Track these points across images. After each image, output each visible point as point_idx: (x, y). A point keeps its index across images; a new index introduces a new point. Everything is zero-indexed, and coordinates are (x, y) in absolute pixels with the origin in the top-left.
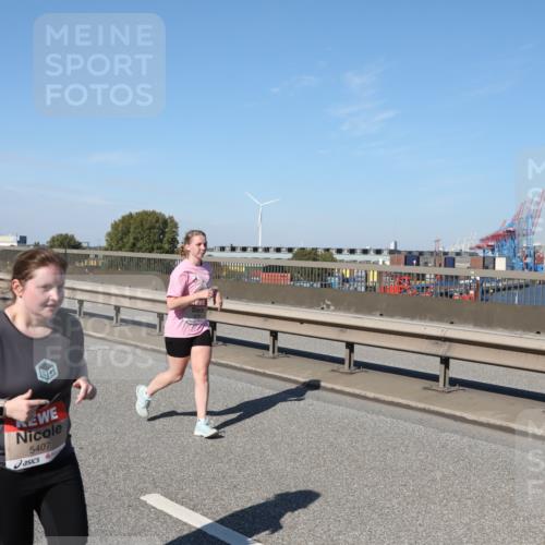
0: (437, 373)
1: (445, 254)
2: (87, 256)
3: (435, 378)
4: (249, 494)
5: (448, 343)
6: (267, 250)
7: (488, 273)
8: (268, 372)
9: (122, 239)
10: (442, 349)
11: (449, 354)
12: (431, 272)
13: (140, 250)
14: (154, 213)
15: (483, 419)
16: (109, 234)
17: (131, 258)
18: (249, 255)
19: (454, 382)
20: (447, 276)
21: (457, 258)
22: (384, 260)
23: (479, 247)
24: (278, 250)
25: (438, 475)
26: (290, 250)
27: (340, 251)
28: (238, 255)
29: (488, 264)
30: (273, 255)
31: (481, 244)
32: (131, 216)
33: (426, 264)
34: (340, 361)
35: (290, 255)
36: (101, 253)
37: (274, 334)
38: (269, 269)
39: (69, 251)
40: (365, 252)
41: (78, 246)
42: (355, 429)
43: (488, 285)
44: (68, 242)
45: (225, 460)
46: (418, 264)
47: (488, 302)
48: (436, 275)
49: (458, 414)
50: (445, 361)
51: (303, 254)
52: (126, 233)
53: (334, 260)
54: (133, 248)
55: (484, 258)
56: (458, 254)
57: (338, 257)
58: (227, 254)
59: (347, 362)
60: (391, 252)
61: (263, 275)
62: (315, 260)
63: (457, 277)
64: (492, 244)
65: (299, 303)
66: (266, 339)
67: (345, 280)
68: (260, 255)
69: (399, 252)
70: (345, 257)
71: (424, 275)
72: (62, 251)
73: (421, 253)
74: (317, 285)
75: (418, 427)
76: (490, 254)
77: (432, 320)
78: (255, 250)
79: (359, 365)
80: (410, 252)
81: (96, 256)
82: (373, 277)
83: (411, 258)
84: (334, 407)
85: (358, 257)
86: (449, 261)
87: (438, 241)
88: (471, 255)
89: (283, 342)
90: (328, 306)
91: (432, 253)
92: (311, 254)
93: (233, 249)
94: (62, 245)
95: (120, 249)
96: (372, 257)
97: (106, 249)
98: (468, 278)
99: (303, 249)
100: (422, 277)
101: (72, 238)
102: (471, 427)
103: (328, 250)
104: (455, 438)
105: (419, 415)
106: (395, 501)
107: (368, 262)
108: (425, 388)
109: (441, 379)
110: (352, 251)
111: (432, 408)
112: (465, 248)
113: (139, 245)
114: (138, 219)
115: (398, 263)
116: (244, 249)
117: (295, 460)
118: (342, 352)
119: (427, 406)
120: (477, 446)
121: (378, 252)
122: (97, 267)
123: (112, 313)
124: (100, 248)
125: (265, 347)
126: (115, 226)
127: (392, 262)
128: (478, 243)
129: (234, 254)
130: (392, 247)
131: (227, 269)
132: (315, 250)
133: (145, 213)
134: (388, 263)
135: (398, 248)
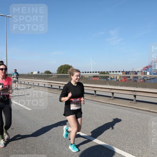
0: (133, 99)
1: (135, 72)
2: (53, 75)
3: (133, 100)
4: (90, 127)
5: (135, 92)
6: (93, 72)
7: (145, 76)
8: (94, 100)
9: (60, 71)
10: (134, 93)
11: (136, 94)
12: (132, 76)
13: (64, 73)
14: (67, 65)
15: (144, 109)
16: (57, 70)
17: (63, 75)
18: (89, 74)
19: (137, 101)
20: (135, 77)
21: (138, 73)
22: (121, 73)
23: (143, 70)
24: (96, 72)
25: (134, 122)
26: (99, 72)
27: (110, 72)
28: (87, 74)
29: (145, 73)
30: (95, 73)
31: (144, 69)
32: (62, 66)
33: (131, 74)
34: (111, 97)
35: (99, 73)
36: (56, 74)
37: (95, 91)
38: (94, 77)
39: (49, 74)
40: (116, 72)
41: (51, 73)
42: (114, 112)
43: (145, 78)
44: (48, 72)
45: (85, 120)
46: (129, 74)
47: (145, 83)
48: (133, 77)
49: (138, 108)
50: (135, 96)
51: (102, 73)
52: (61, 70)
53: (109, 74)
54: (63, 73)
55: (144, 72)
56: (138, 72)
57: (110, 73)
58: (84, 74)
59: (112, 97)
60: (122, 72)
61: (93, 78)
62: (105, 74)
63: (138, 77)
64: (146, 69)
65: (101, 84)
66: (93, 92)
67: (111, 78)
68: (92, 73)
69: (124, 72)
70: (112, 73)
71: (130, 77)
72: (47, 74)
73: (129, 72)
74: (105, 80)
75: (129, 111)
76: (146, 71)
77: (132, 87)
78: (91, 72)
79: (115, 98)
80: (127, 72)
81: (55, 75)
82: (118, 78)
83: (127, 73)
84: (109, 107)
85: (115, 73)
86: (136, 73)
87: (133, 69)
88: (141, 72)
89: (97, 93)
90: (108, 85)
91: (132, 72)
92: (104, 73)
93: (86, 72)
94: (47, 73)
95: (60, 73)
96: (118, 73)
97: (57, 74)
98: (141, 77)
99: (102, 72)
100: (129, 77)
101: (49, 71)
102: (141, 111)
103: (107, 72)
104: (138, 114)
105: (129, 109)
106: (123, 128)
107: (117, 74)
108: (131, 103)
109: (134, 100)
110: (113, 72)
111: (132, 107)
112: (140, 70)
113: (64, 72)
114: (64, 67)
115: (124, 74)
116: (88, 72)
117: (101, 119)
118: (111, 95)
119: (131, 107)
120: (142, 115)
121: (119, 72)
122: (55, 78)
123: (59, 88)
124: (55, 73)
125: (93, 94)
126: (59, 68)
127: (123, 74)
128: (143, 69)
129: (86, 74)
130: (122, 71)
131: (84, 77)
132: (104, 72)
133: (65, 65)
134: (122, 74)
135: (124, 71)
